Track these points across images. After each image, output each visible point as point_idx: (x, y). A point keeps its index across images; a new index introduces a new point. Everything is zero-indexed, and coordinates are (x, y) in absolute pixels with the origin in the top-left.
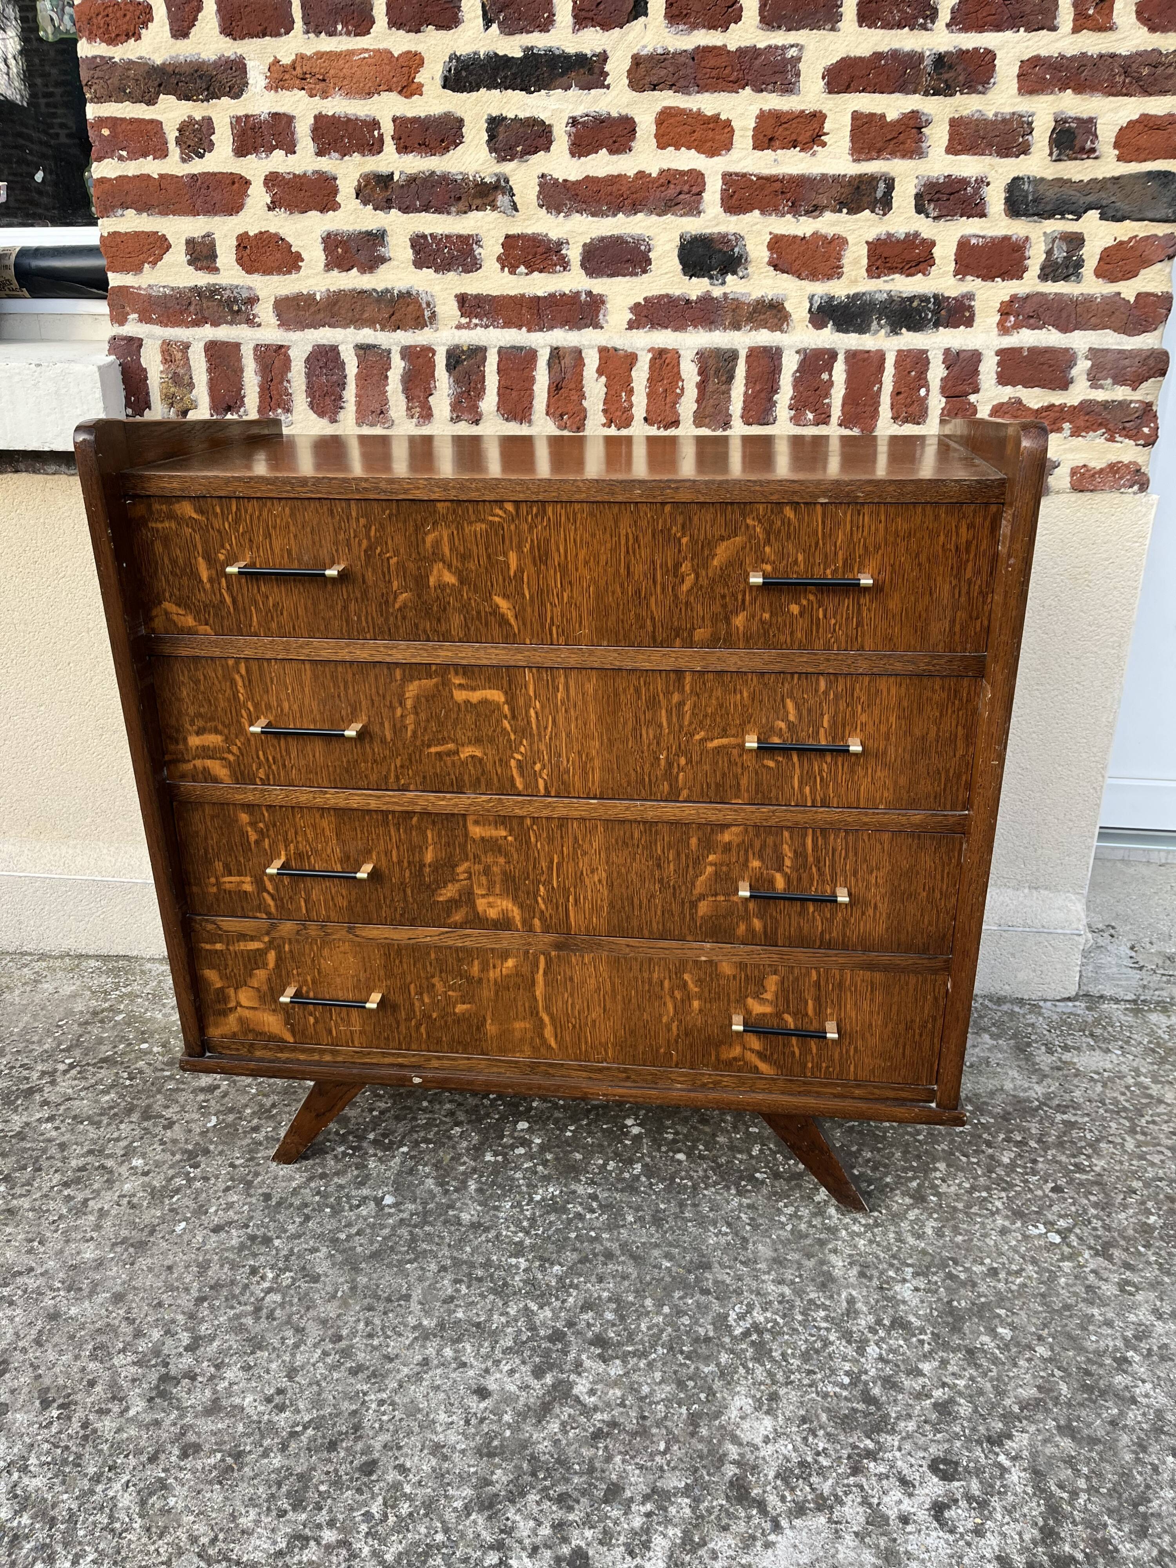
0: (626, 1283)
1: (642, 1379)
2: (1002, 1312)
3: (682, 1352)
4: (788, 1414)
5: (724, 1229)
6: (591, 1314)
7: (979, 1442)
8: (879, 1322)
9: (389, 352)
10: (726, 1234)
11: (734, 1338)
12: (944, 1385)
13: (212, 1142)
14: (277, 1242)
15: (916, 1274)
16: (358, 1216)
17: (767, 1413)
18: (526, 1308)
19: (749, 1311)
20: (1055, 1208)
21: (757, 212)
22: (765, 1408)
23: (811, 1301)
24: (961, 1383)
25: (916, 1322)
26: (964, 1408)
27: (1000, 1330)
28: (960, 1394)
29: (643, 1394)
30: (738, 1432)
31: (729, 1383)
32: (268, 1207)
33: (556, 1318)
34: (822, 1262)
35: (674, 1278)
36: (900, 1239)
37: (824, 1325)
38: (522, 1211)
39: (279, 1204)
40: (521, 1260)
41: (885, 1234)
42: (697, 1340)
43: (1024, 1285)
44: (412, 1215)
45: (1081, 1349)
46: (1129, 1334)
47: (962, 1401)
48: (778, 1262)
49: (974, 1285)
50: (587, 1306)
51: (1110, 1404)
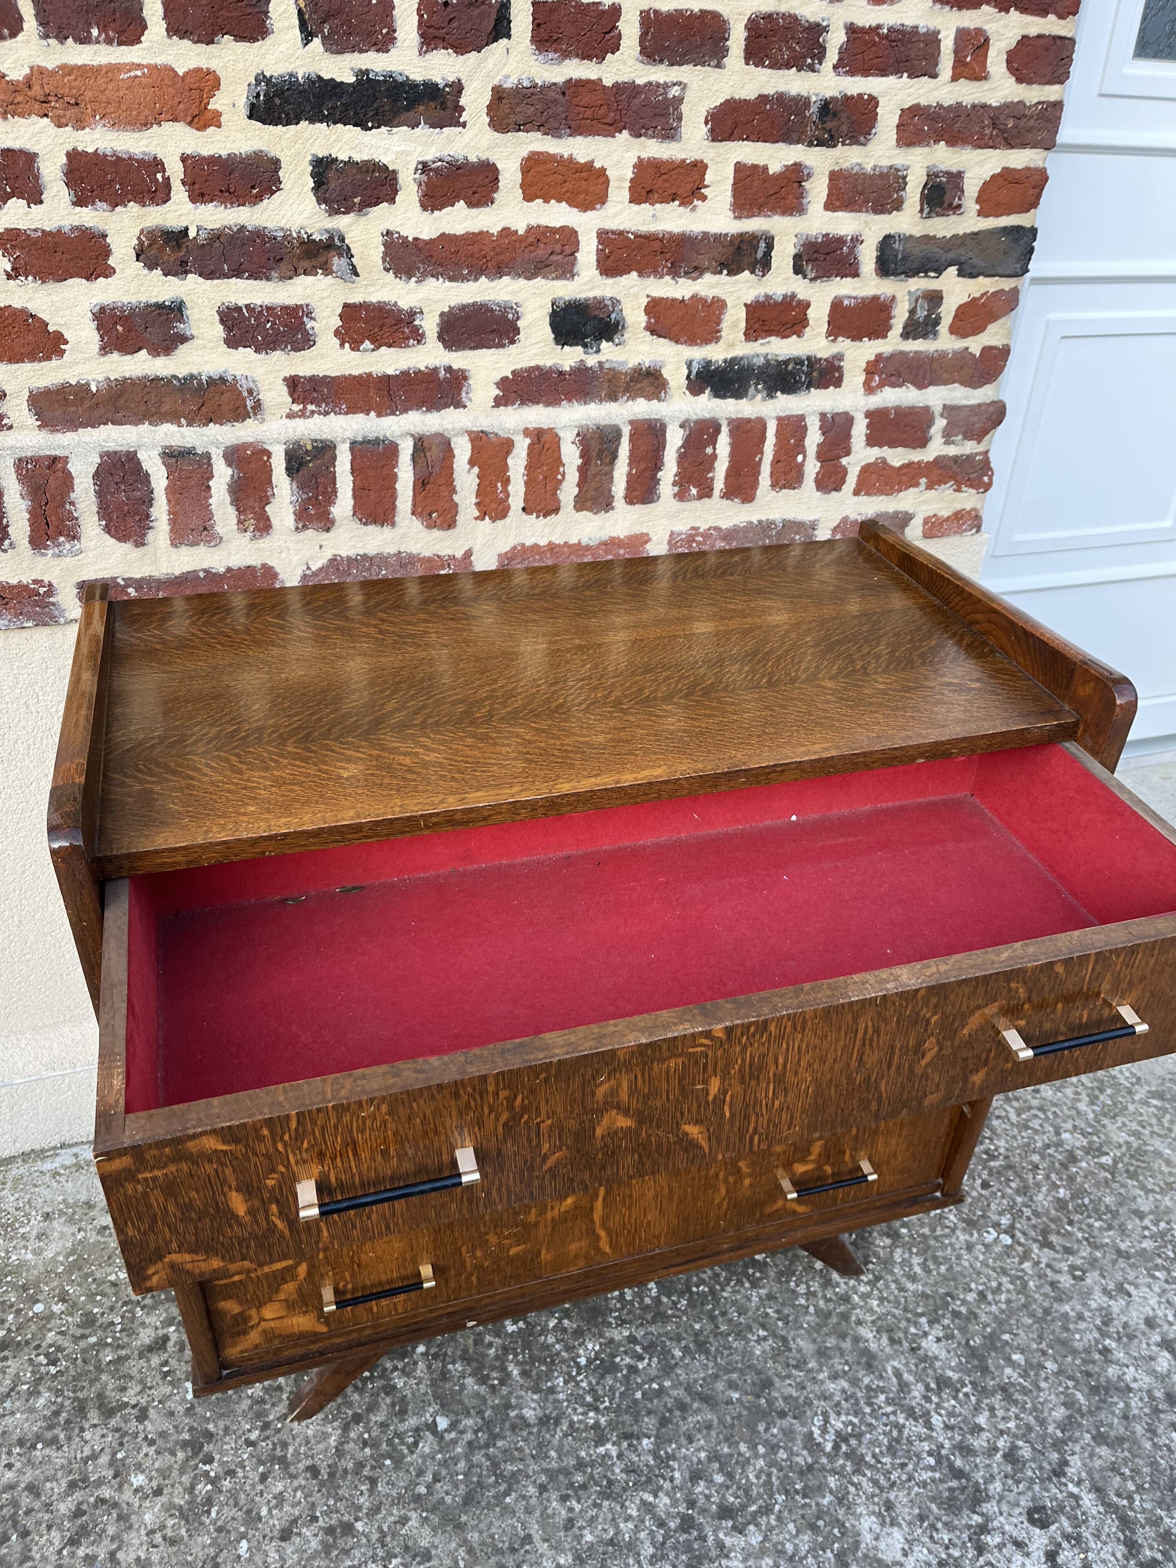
0: (713, 1433)
1: (781, 1538)
2: (1006, 1337)
3: (797, 1492)
4: (907, 1518)
5: (762, 1333)
6: (702, 1483)
7: (1049, 1479)
8: (928, 1388)
9: (208, 456)
10: (765, 1339)
11: (828, 1456)
12: (1002, 1433)
13: (208, 1420)
14: (359, 1526)
15: (931, 1323)
16: (424, 1457)
17: (892, 1525)
18: (644, 1502)
19: (826, 1421)
20: (993, 1207)
21: (634, 274)
22: (888, 1520)
23: (869, 1388)
24: (1012, 1425)
25: (955, 1376)
26: (1026, 1452)
27: (1016, 1357)
28: (1016, 1436)
29: (790, 1552)
30: (880, 1555)
31: (849, 1508)
32: (322, 1484)
33: (675, 1503)
34: (857, 1339)
35: (749, 1409)
36: (902, 1289)
37: (889, 1409)
38: (577, 1383)
39: (332, 1475)
40: (609, 1446)
41: (887, 1287)
42: (802, 1473)
43: (1008, 1302)
44: (476, 1432)
45: (1074, 1352)
46: (1098, 1322)
47: (1020, 1443)
48: (822, 1353)
49: (976, 1317)
50: (696, 1476)
51: (1115, 1399)
